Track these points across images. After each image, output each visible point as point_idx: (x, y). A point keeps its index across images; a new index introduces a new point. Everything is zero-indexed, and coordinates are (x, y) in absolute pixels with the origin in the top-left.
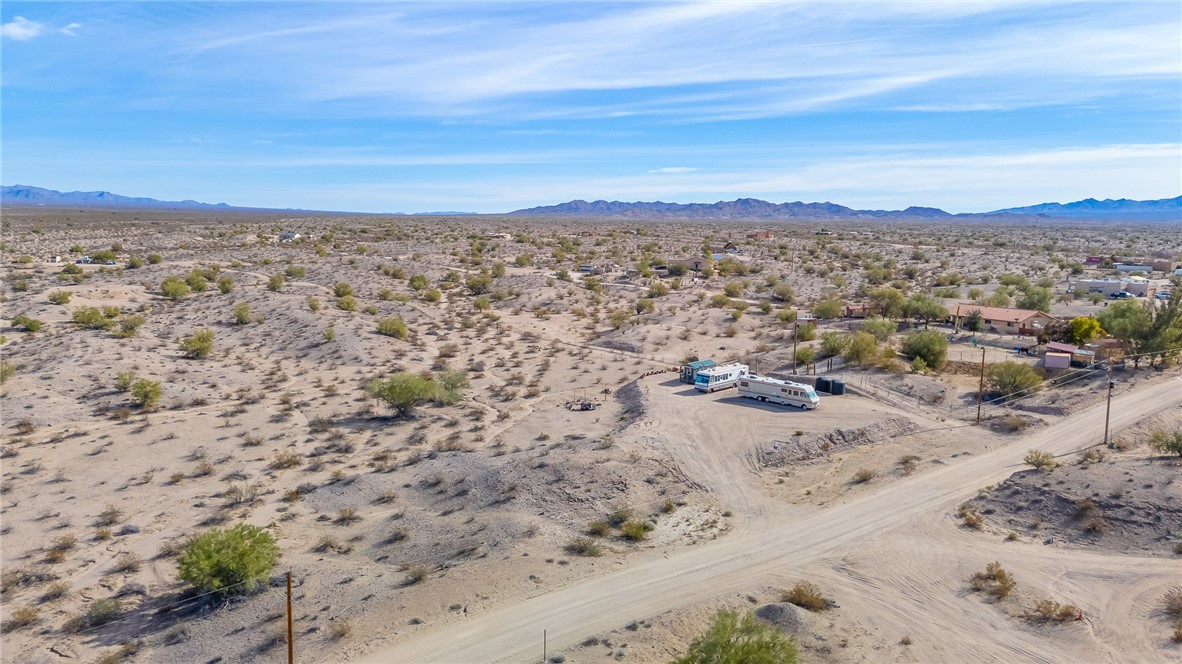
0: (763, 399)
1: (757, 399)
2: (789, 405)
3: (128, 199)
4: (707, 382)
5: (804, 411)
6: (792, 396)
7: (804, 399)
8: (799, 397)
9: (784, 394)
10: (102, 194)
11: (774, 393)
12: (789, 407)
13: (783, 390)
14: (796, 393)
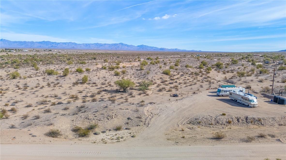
0: (236, 100)
1: (234, 101)
2: (244, 104)
3: (181, 50)
4: (220, 92)
5: (249, 107)
6: (245, 101)
7: (249, 102)
8: (247, 101)
9: (242, 99)
10: (176, 49)
11: (239, 99)
12: (243, 105)
13: (242, 98)
14: (246, 100)
